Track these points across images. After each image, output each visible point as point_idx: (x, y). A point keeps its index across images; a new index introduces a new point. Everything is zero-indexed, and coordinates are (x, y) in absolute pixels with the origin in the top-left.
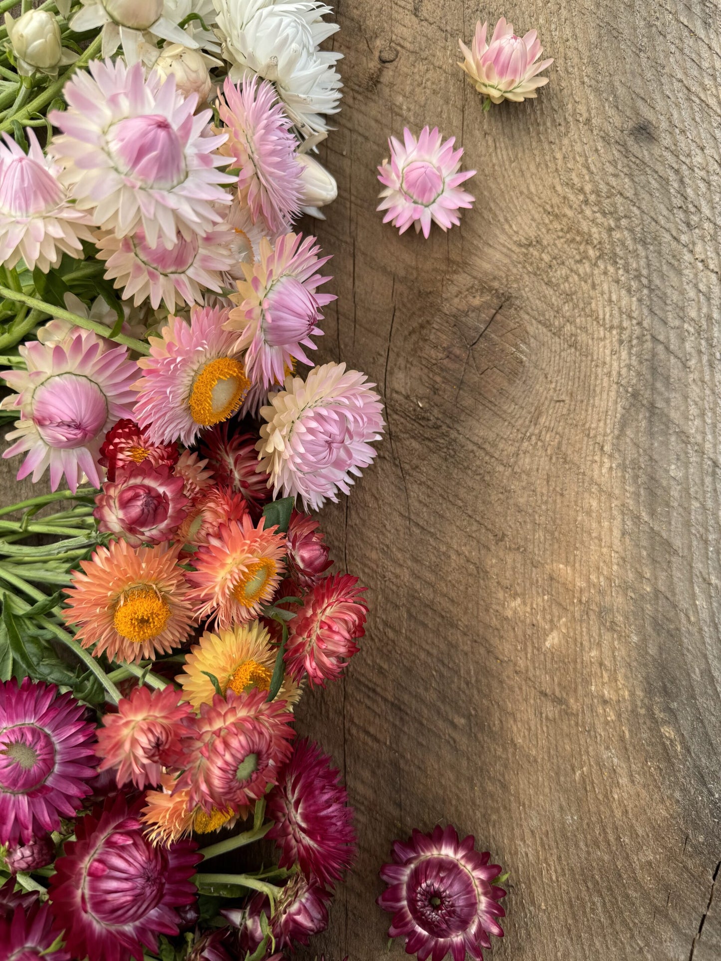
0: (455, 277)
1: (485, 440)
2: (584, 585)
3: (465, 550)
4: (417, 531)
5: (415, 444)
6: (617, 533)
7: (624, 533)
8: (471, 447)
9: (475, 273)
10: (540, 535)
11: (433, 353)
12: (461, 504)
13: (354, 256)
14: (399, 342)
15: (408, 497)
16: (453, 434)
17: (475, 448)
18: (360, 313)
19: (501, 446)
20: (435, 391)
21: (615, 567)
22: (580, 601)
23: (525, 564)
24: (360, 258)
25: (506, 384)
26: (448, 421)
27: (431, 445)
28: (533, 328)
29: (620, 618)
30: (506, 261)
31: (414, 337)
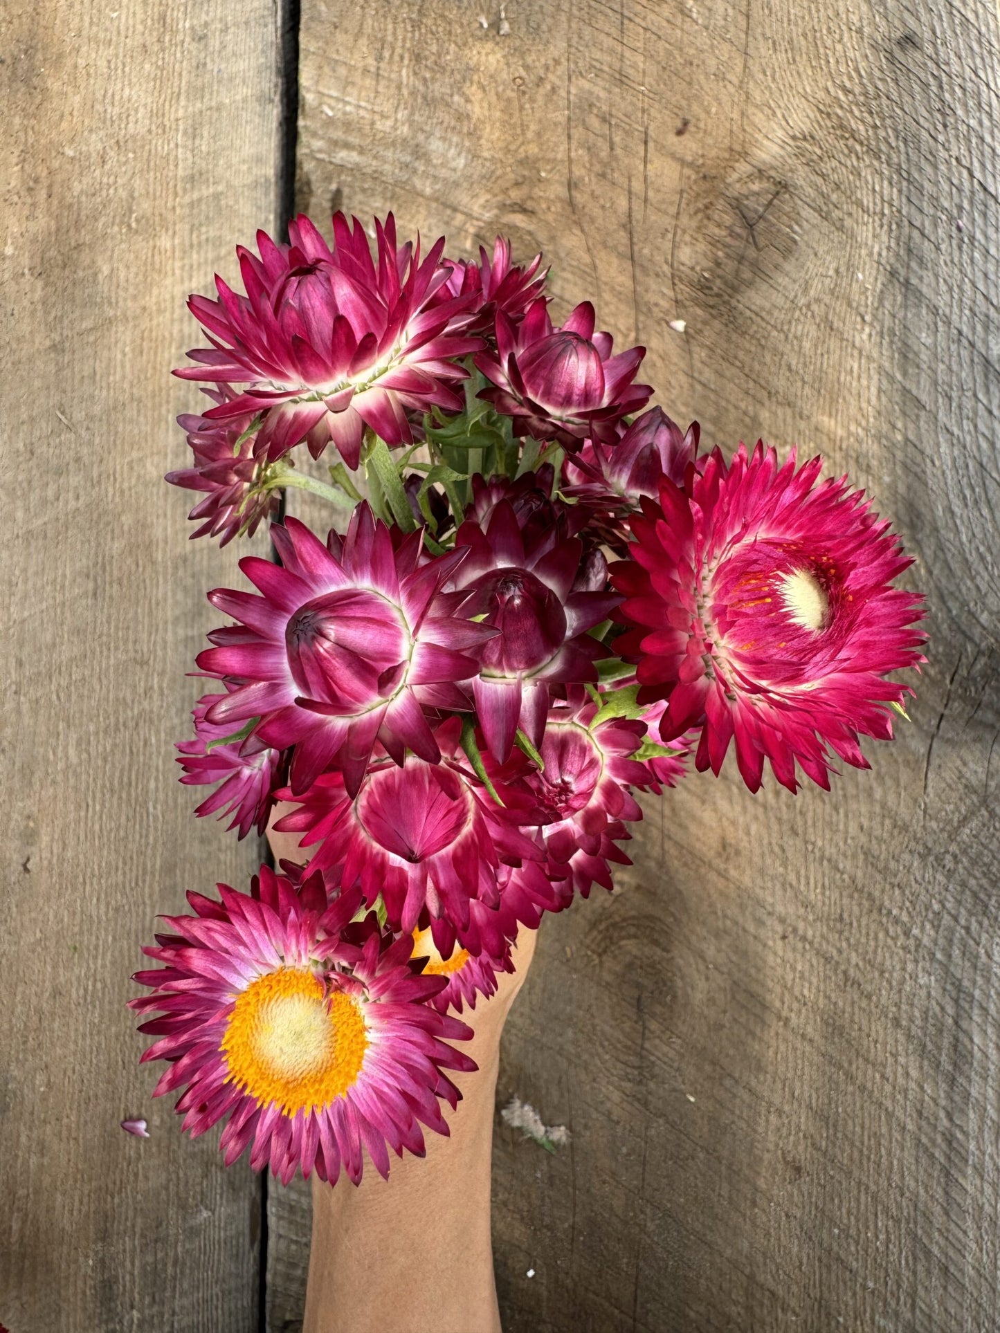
0: (737, 165)
1: (762, 309)
2: (845, 435)
3: (743, 405)
4: (699, 387)
5: (699, 311)
6: (874, 390)
7: (880, 390)
8: (748, 313)
9: (754, 162)
10: (807, 390)
11: (717, 231)
12: (737, 363)
13: (646, 143)
14: (685, 220)
15: (691, 358)
16: (733, 302)
17: (753, 316)
18: (651, 194)
19: (776, 313)
20: (718, 264)
21: (871, 420)
22: (841, 449)
23: (794, 417)
24: (651, 145)
25: (781, 260)
26: (729, 291)
27: (714, 312)
28: (807, 213)
29: (874, 463)
30: (782, 153)
31: (700, 216)
